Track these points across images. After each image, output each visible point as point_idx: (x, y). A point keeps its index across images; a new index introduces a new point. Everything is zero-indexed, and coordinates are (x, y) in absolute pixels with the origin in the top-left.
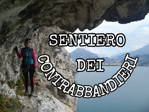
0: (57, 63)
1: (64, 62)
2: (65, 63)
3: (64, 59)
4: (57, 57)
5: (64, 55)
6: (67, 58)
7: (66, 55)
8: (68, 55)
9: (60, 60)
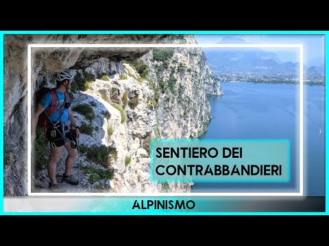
0: (173, 72)
1: (189, 70)
2: (192, 73)
3: (190, 62)
4: (173, 58)
5: (190, 54)
6: (196, 62)
7: (196, 55)
8: (201, 53)
9: (181, 65)
